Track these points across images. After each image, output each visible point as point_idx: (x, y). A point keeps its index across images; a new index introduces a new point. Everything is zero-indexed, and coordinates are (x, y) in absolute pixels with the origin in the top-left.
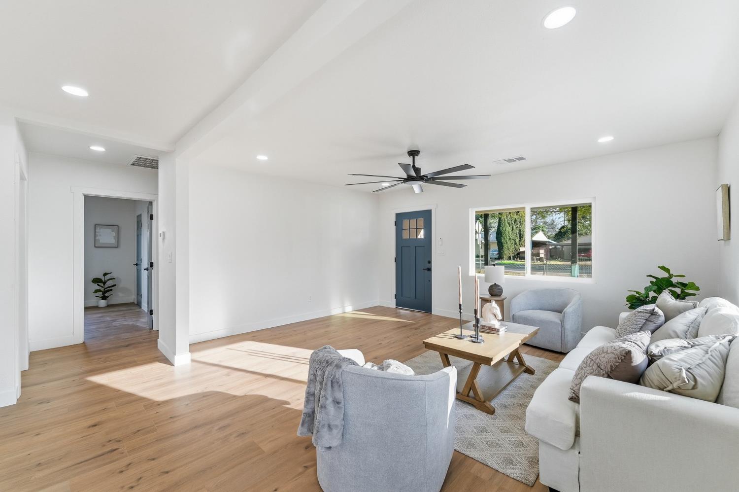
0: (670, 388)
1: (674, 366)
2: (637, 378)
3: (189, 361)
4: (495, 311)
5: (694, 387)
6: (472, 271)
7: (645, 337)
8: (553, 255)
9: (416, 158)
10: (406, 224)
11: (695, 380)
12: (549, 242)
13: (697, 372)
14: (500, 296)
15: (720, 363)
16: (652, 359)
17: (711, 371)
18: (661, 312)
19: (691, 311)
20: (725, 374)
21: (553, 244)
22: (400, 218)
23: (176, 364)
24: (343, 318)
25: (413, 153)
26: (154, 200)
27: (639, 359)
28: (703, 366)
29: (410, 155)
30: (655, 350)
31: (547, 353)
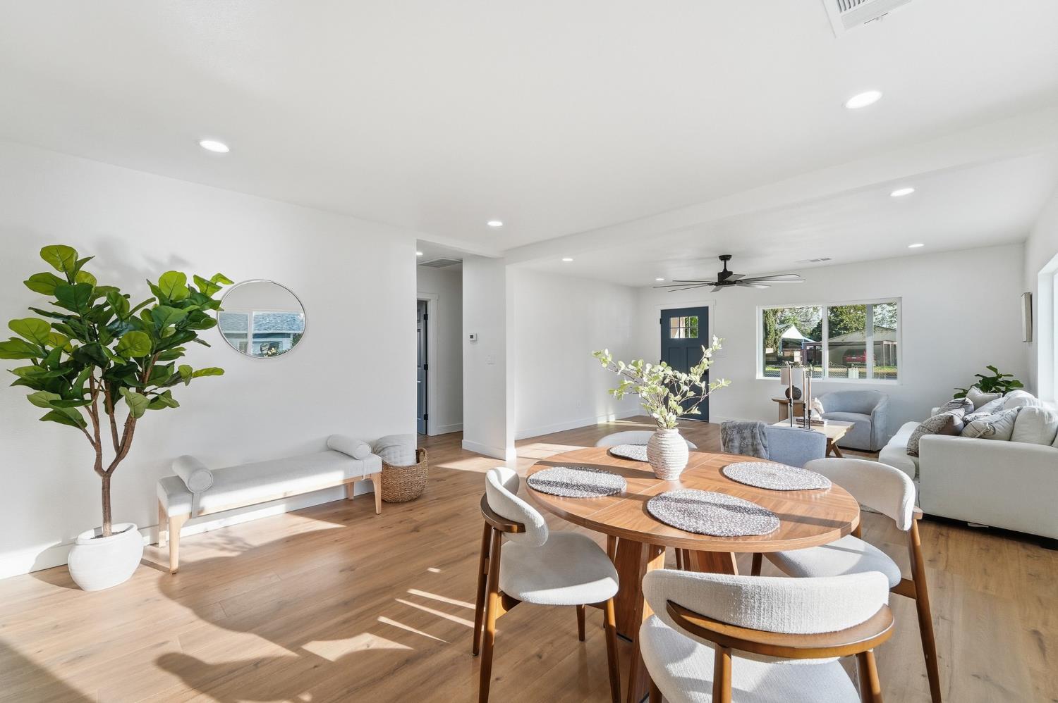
0: (979, 435)
1: (981, 423)
2: (958, 433)
3: (515, 457)
4: (817, 406)
5: (994, 433)
6: (760, 375)
7: (961, 412)
8: (810, 358)
9: (727, 262)
10: (674, 321)
11: (994, 429)
12: (805, 341)
13: (995, 425)
14: (798, 399)
15: (1011, 422)
16: (966, 422)
17: (1005, 425)
18: (971, 402)
19: (995, 400)
20: (1013, 427)
21: (811, 344)
22: (666, 315)
23: (507, 459)
24: (608, 426)
25: (725, 258)
26: (430, 300)
27: (958, 422)
28: (1000, 422)
29: (722, 260)
30: (968, 418)
31: (855, 452)
